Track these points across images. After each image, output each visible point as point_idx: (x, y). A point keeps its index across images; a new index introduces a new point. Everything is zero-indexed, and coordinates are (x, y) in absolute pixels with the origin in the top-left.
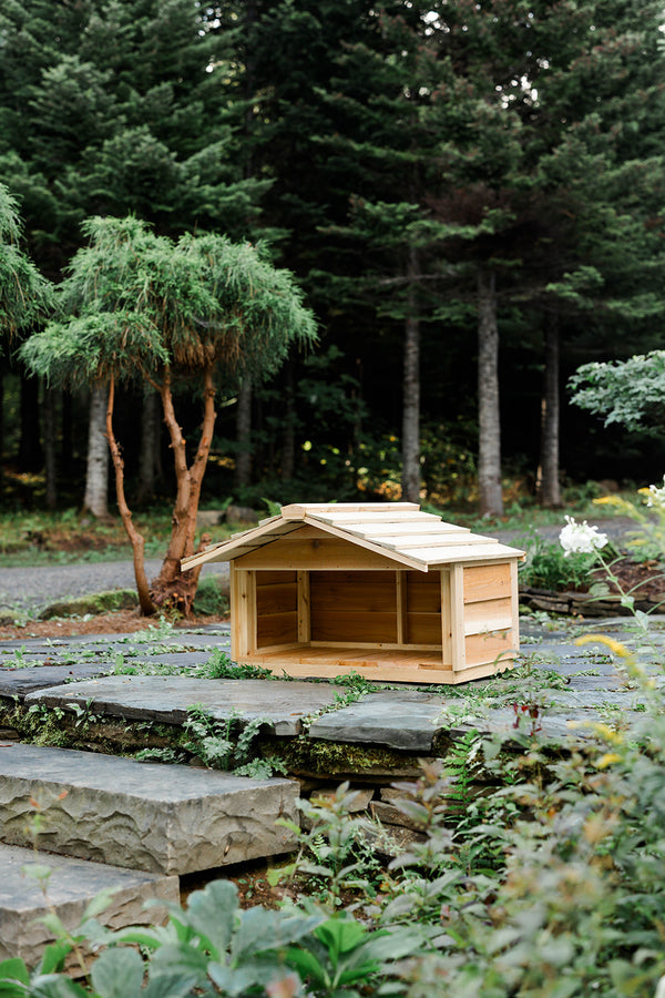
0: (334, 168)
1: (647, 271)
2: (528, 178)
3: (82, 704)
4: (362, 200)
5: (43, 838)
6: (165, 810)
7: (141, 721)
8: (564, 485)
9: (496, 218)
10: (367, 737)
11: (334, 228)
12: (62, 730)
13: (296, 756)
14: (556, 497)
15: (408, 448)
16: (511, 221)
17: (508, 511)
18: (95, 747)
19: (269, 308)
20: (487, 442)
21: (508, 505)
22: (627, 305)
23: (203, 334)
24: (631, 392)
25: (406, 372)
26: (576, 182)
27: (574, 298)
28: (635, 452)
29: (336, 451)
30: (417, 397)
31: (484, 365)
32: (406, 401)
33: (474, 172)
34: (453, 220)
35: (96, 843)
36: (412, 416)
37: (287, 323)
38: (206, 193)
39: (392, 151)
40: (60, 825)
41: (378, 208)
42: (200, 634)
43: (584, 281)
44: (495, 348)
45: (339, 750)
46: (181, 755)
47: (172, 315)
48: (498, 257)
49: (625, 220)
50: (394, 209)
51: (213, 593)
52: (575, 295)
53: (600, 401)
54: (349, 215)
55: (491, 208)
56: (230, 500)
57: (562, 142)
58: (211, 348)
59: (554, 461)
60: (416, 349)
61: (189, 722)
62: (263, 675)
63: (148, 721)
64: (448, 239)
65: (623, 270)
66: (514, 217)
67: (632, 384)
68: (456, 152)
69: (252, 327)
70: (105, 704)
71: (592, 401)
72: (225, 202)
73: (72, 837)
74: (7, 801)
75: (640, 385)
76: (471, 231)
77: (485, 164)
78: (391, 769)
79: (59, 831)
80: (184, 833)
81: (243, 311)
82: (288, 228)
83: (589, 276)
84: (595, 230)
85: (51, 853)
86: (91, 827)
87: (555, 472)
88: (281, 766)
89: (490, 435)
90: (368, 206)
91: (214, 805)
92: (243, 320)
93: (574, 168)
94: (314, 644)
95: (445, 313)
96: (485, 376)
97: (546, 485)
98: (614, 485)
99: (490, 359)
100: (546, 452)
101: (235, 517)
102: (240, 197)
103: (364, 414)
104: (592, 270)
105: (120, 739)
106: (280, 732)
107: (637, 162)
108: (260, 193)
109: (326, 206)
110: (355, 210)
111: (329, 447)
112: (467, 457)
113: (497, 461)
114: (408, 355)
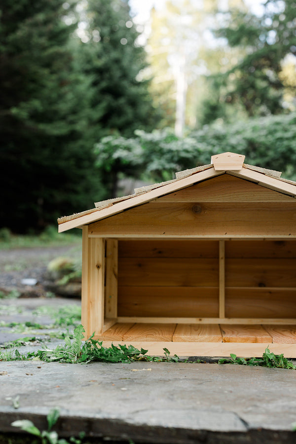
67: (164, 145)
83: (35, 105)
104: (37, 102)
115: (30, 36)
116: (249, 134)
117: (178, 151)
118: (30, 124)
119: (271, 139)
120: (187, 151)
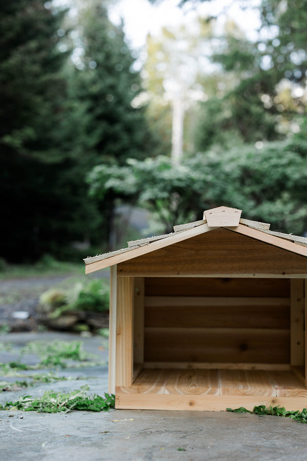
115: (23, 63)
116: (243, 162)
117: (171, 181)
118: (24, 152)
119: (266, 166)
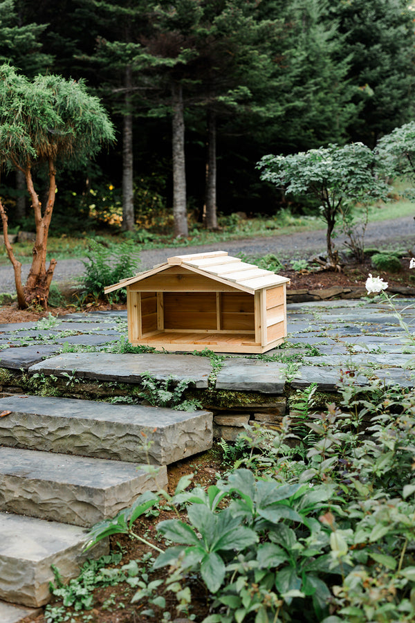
0: (79, 16)
1: (273, 88)
2: (206, 30)
3: (70, 373)
4: (105, 40)
5: (78, 448)
6: (159, 432)
7: (108, 382)
8: (218, 215)
9: (187, 54)
10: (248, 388)
11: (85, 57)
12: (55, 387)
13: (208, 398)
14: (215, 224)
15: (126, 194)
16: (195, 55)
17: (191, 233)
18: (78, 396)
19: (91, 121)
20: (178, 191)
21: (191, 230)
22: (263, 109)
23: (50, 137)
24: (300, 174)
25: (124, 147)
26: (234, 33)
27: (233, 105)
28: (257, 195)
29: (74, 194)
30: (131, 162)
31: (176, 144)
32: (124, 165)
33: (172, 24)
34: (158, 54)
35: (115, 450)
36: (129, 173)
37: (101, 131)
38: (6, 32)
39: (120, 8)
40: (90, 441)
41: (114, 45)
42: (71, 322)
43: (240, 96)
44: (183, 133)
45: (233, 395)
46: (136, 400)
47: (34, 126)
48: (187, 78)
49: (264, 58)
50: (125, 46)
51: (57, 294)
52: (235, 104)
53: (281, 179)
54: (95, 49)
55: (185, 48)
56: (18, 227)
57: (226, 7)
58: (55, 146)
59: (214, 201)
60: (131, 132)
61: (145, 383)
62: (152, 351)
63: (113, 382)
64: (158, 66)
65: (259, 87)
66: (198, 54)
67: (300, 169)
68: (162, 12)
69: (80, 133)
70: (85, 373)
71: (275, 179)
72: (19, 39)
73: (98, 447)
74: (54, 430)
75: (306, 171)
76: (172, 62)
77: (180, 20)
78: (261, 404)
79: (90, 445)
80: (169, 443)
81: (74, 124)
82: (53, 55)
83: (244, 92)
84: (246, 63)
85: (84, 456)
86: (112, 442)
87: (214, 208)
88: (199, 404)
89: (180, 187)
90: (108, 44)
91: (179, 427)
92: (75, 130)
93: (234, 24)
94: (167, 331)
95: (154, 113)
96: (177, 151)
97: (209, 217)
98: (244, 214)
99: (179, 140)
100: (209, 197)
101: (24, 238)
102: (29, 36)
103: (100, 173)
104: (245, 88)
105: (95, 392)
106: (198, 386)
107: (269, 21)
108: (39, 33)
109: (76, 41)
110: (99, 46)
111: (70, 191)
112: (158, 198)
113: (184, 203)
114: (125, 136)
120: (318, 175)
